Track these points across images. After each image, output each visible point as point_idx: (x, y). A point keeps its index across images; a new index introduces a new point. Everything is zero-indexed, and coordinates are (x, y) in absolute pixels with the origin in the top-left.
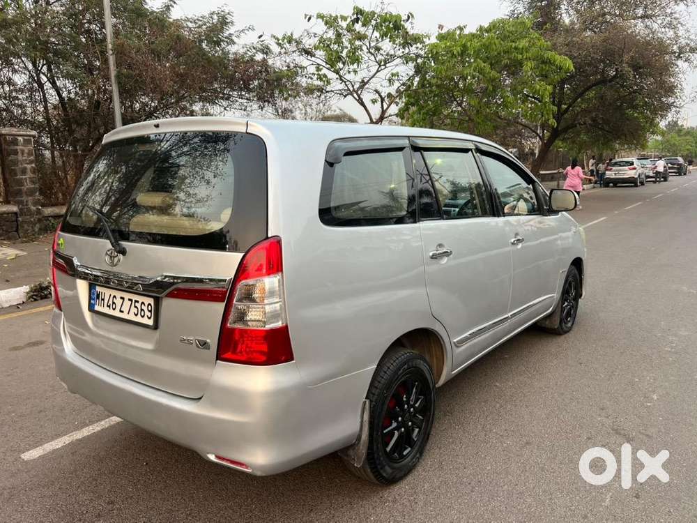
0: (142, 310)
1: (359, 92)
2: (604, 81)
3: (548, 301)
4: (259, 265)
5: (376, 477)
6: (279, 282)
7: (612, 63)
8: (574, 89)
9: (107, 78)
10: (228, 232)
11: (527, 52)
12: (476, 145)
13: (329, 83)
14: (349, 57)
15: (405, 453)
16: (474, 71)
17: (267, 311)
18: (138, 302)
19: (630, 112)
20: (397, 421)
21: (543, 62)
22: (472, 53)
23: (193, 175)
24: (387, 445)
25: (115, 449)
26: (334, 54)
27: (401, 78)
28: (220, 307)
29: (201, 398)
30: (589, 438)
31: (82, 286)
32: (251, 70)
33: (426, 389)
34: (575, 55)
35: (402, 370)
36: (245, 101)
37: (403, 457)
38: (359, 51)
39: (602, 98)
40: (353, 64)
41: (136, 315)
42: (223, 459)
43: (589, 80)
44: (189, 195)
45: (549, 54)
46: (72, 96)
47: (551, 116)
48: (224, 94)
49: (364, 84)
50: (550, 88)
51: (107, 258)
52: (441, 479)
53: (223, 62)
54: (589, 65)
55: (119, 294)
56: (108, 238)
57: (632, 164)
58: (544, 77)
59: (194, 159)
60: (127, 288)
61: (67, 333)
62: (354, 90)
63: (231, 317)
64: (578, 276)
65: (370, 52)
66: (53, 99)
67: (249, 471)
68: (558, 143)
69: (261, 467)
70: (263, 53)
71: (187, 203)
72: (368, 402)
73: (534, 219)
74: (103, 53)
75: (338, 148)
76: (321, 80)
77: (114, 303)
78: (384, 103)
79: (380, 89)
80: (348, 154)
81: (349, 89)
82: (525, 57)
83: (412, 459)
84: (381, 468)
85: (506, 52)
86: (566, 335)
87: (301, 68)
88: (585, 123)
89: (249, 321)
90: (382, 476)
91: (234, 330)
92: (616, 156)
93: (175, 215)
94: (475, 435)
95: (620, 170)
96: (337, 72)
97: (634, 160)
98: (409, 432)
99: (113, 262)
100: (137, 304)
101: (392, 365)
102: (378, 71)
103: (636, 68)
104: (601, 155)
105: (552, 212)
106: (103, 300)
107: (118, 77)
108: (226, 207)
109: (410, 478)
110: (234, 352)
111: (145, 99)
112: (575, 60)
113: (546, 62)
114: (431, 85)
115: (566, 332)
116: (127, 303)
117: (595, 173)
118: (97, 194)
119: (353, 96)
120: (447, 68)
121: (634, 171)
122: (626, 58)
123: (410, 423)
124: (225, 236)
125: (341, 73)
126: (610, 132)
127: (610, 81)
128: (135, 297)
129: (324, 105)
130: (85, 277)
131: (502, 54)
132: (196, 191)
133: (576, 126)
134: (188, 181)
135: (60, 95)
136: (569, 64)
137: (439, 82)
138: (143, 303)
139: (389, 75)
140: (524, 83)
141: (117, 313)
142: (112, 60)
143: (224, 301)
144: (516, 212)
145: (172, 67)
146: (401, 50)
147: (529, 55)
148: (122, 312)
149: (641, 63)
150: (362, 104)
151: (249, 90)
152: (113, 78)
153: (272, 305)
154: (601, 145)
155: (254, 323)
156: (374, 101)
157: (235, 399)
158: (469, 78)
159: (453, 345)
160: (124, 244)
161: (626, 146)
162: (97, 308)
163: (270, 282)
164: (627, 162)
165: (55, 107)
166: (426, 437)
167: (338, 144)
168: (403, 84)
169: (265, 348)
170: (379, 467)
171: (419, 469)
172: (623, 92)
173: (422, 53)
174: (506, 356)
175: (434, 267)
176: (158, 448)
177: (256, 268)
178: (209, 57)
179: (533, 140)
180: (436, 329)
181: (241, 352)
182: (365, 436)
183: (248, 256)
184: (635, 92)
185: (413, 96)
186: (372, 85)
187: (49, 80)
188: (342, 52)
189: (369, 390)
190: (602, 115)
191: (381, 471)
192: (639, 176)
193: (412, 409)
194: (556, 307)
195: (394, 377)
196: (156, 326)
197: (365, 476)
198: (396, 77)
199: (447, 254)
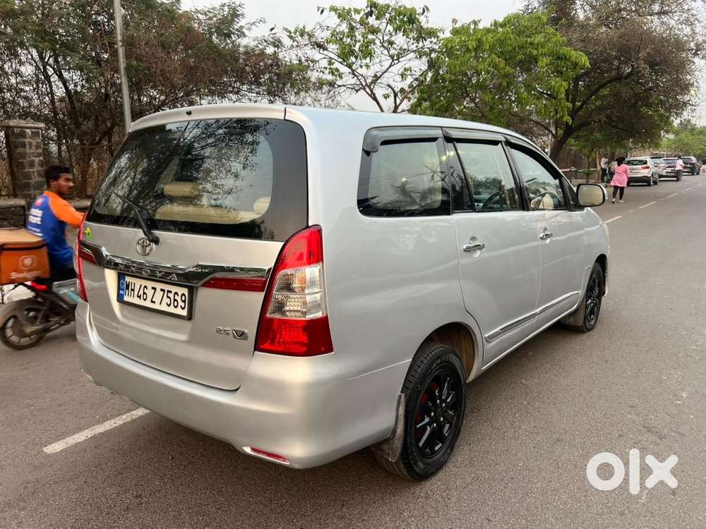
0: (175, 300)
1: (372, 87)
2: (619, 78)
3: (574, 297)
4: (299, 254)
5: (408, 472)
6: (320, 272)
7: (628, 60)
8: (589, 86)
9: (117, 71)
10: (263, 222)
11: (542, 48)
12: (505, 137)
13: (341, 77)
14: (362, 51)
15: (436, 448)
16: (489, 66)
17: (307, 301)
18: (170, 292)
19: (644, 109)
20: (429, 415)
21: (559, 58)
22: (488, 48)
23: (219, 169)
24: (420, 440)
25: (139, 443)
26: (347, 47)
27: (414, 73)
28: (259, 297)
29: (237, 389)
30: (620, 436)
31: (111, 276)
32: (262, 64)
33: (457, 385)
34: (591, 51)
35: (435, 365)
36: (255, 95)
37: (434, 452)
38: (372, 45)
39: (616, 95)
40: (365, 58)
41: (169, 305)
42: (259, 451)
43: (603, 77)
44: (216, 186)
45: (565, 50)
46: (79, 89)
47: (566, 113)
48: (234, 88)
49: (376, 78)
50: (565, 84)
51: (139, 248)
52: (473, 475)
53: (233, 55)
54: (604, 61)
55: (150, 284)
56: (140, 227)
57: (646, 163)
58: (560, 73)
59: (220, 150)
60: (160, 277)
61: (93, 325)
62: (366, 85)
63: (271, 307)
64: (602, 274)
65: (383, 46)
66: (60, 92)
67: (287, 463)
68: (571, 141)
69: (300, 460)
70: (275, 46)
71: (214, 194)
72: (403, 395)
73: (560, 214)
74: (112, 44)
75: (375, 137)
76: (333, 74)
77: (144, 293)
78: (397, 99)
79: (393, 84)
80: (385, 143)
81: (362, 84)
82: (540, 52)
83: (444, 454)
84: (414, 464)
85: (521, 47)
86: (590, 333)
87: (312, 61)
88: (599, 121)
89: (288, 311)
90: (415, 472)
91: (272, 320)
92: (629, 154)
93: (202, 206)
94: (505, 432)
95: (633, 169)
96: (350, 66)
97: (648, 159)
98: (441, 427)
99: (145, 251)
100: (169, 295)
101: (426, 360)
102: (391, 66)
103: (652, 65)
104: (613, 154)
105: (579, 207)
106: (133, 290)
107: (128, 69)
108: (264, 195)
109: (441, 474)
110: (273, 342)
111: (154, 93)
112: (591, 57)
113: (562, 58)
114: (444, 80)
115: (589, 330)
116: (159, 294)
117: (607, 172)
118: (120, 187)
119: (366, 91)
120: (461, 63)
121: (647, 170)
122: (642, 54)
123: (442, 419)
124: (259, 227)
125: (354, 67)
126: (625, 130)
127: (626, 78)
128: (167, 287)
129: (333, 101)
130: (114, 266)
131: (517, 49)
132: (223, 182)
133: (590, 123)
134: (213, 174)
135: (66, 88)
136: (585, 60)
137: (453, 77)
138: (176, 293)
139: (402, 70)
140: (539, 79)
141: (148, 304)
142: (121, 52)
143: (263, 291)
144: (541, 207)
145: (183, 60)
146: (415, 45)
147: (545, 50)
148: (154, 302)
149: (658, 60)
150: (375, 99)
151: (259, 84)
152: (122, 71)
153: (313, 296)
154: (614, 144)
155: (293, 314)
156: (386, 97)
157: (273, 390)
158: (483, 73)
159: (484, 341)
160: (157, 233)
161: (640, 145)
162: (126, 298)
163: (312, 271)
164: (640, 161)
165: (62, 100)
166: (456, 432)
167: (375, 132)
168: (416, 79)
169: (305, 339)
170: (412, 462)
171: (450, 465)
172: (639, 89)
173: (437, 47)
174: (530, 353)
175: (467, 260)
176: (183, 443)
177: (296, 256)
178: (220, 50)
179: (545, 138)
180: (469, 324)
181: (279, 342)
182: (400, 430)
183: (288, 245)
184: (651, 89)
185: (425, 91)
186: (383, 80)
187: (55, 72)
188: (354, 46)
189: (404, 384)
190: (617, 112)
191: (415, 466)
192: (652, 175)
193: (444, 405)
194: (581, 304)
195: (428, 371)
196: (190, 317)
197: (397, 470)
198: (409, 72)
199: (478, 247)
